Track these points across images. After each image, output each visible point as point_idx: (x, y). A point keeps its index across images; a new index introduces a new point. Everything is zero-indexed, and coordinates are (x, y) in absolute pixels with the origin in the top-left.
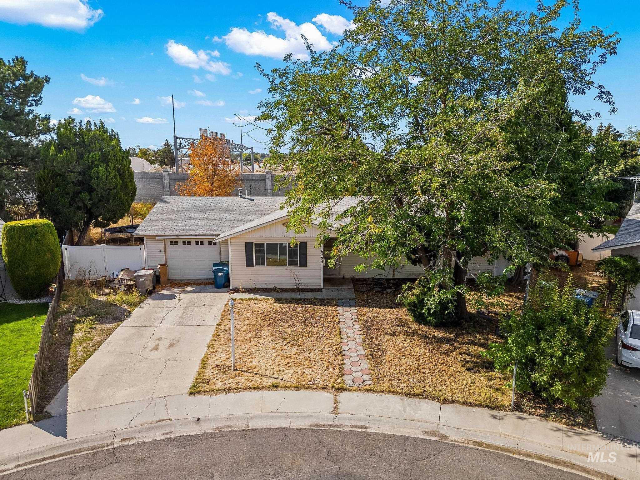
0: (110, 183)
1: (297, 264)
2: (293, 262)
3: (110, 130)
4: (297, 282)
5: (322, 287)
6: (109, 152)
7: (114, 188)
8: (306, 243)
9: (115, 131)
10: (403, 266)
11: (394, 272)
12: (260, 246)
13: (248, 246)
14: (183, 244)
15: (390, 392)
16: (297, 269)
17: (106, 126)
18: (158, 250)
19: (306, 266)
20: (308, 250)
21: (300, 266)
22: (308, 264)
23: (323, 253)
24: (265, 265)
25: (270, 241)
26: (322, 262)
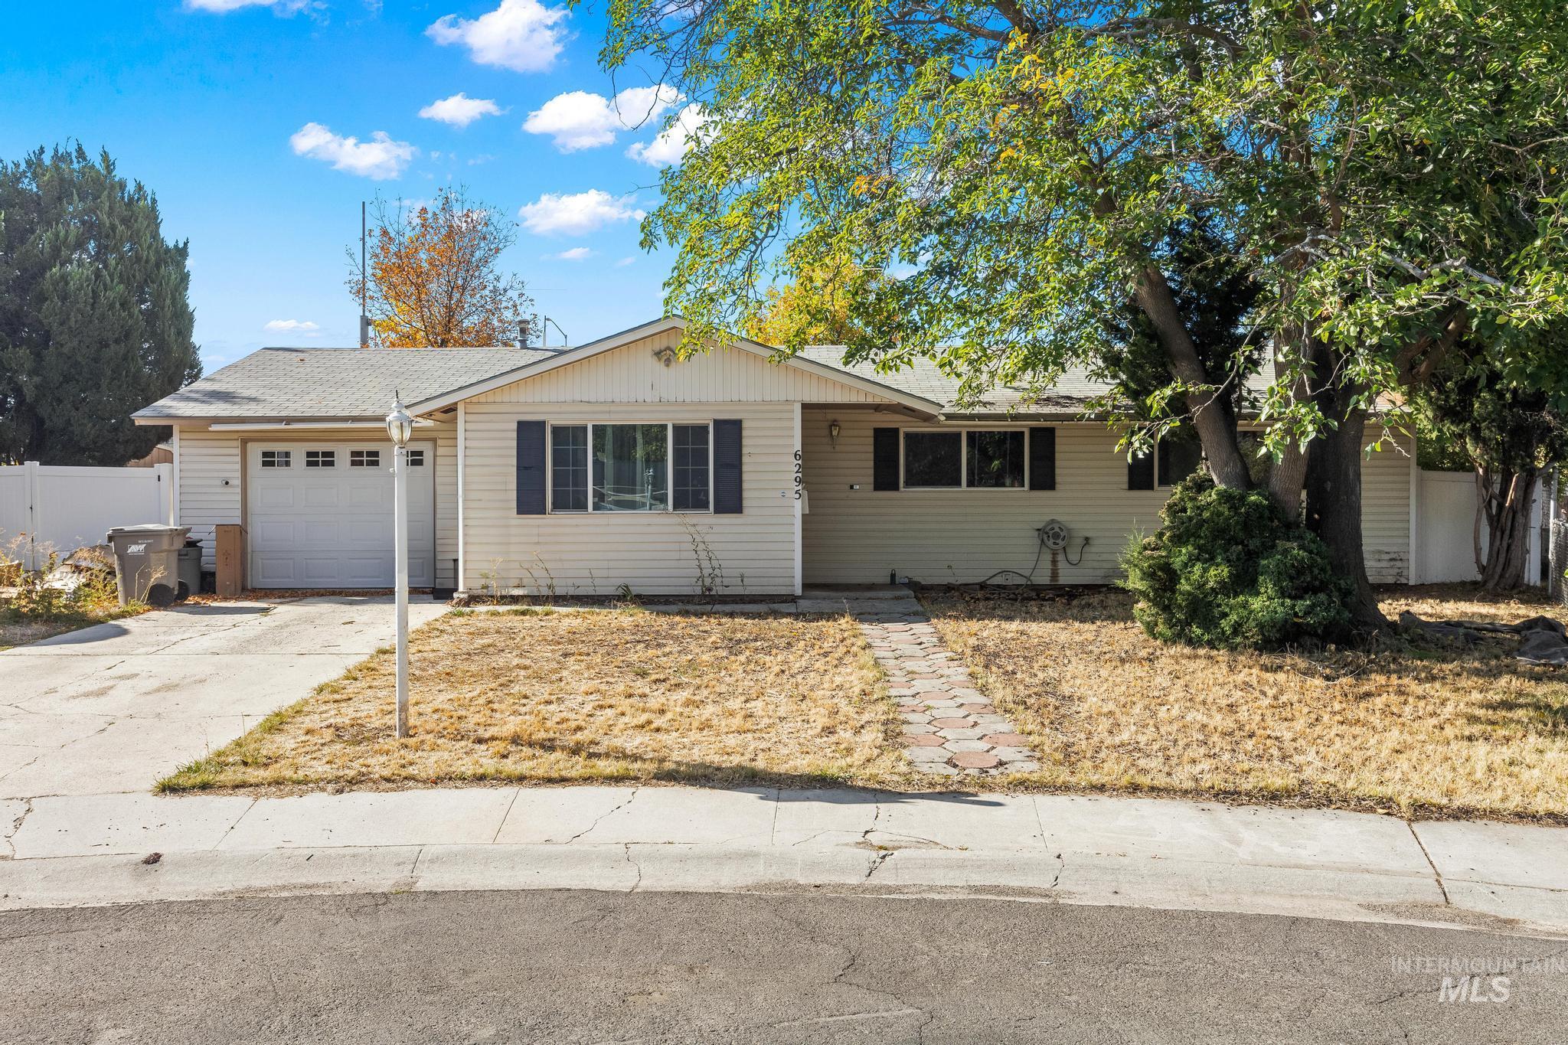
0: (103, 318)
1: (704, 505)
2: (689, 499)
3: (131, 187)
4: (705, 564)
5: (799, 591)
6: (113, 228)
7: (117, 341)
8: (738, 424)
9: (148, 189)
10: (1087, 539)
11: (1054, 562)
12: (569, 437)
13: (529, 433)
14: (309, 464)
15: (1134, 789)
16: (707, 523)
17: (119, 174)
18: (218, 482)
19: (740, 511)
20: (745, 451)
21: (717, 511)
22: (745, 503)
23: (800, 462)
24: (586, 508)
25: (607, 416)
26: (797, 496)
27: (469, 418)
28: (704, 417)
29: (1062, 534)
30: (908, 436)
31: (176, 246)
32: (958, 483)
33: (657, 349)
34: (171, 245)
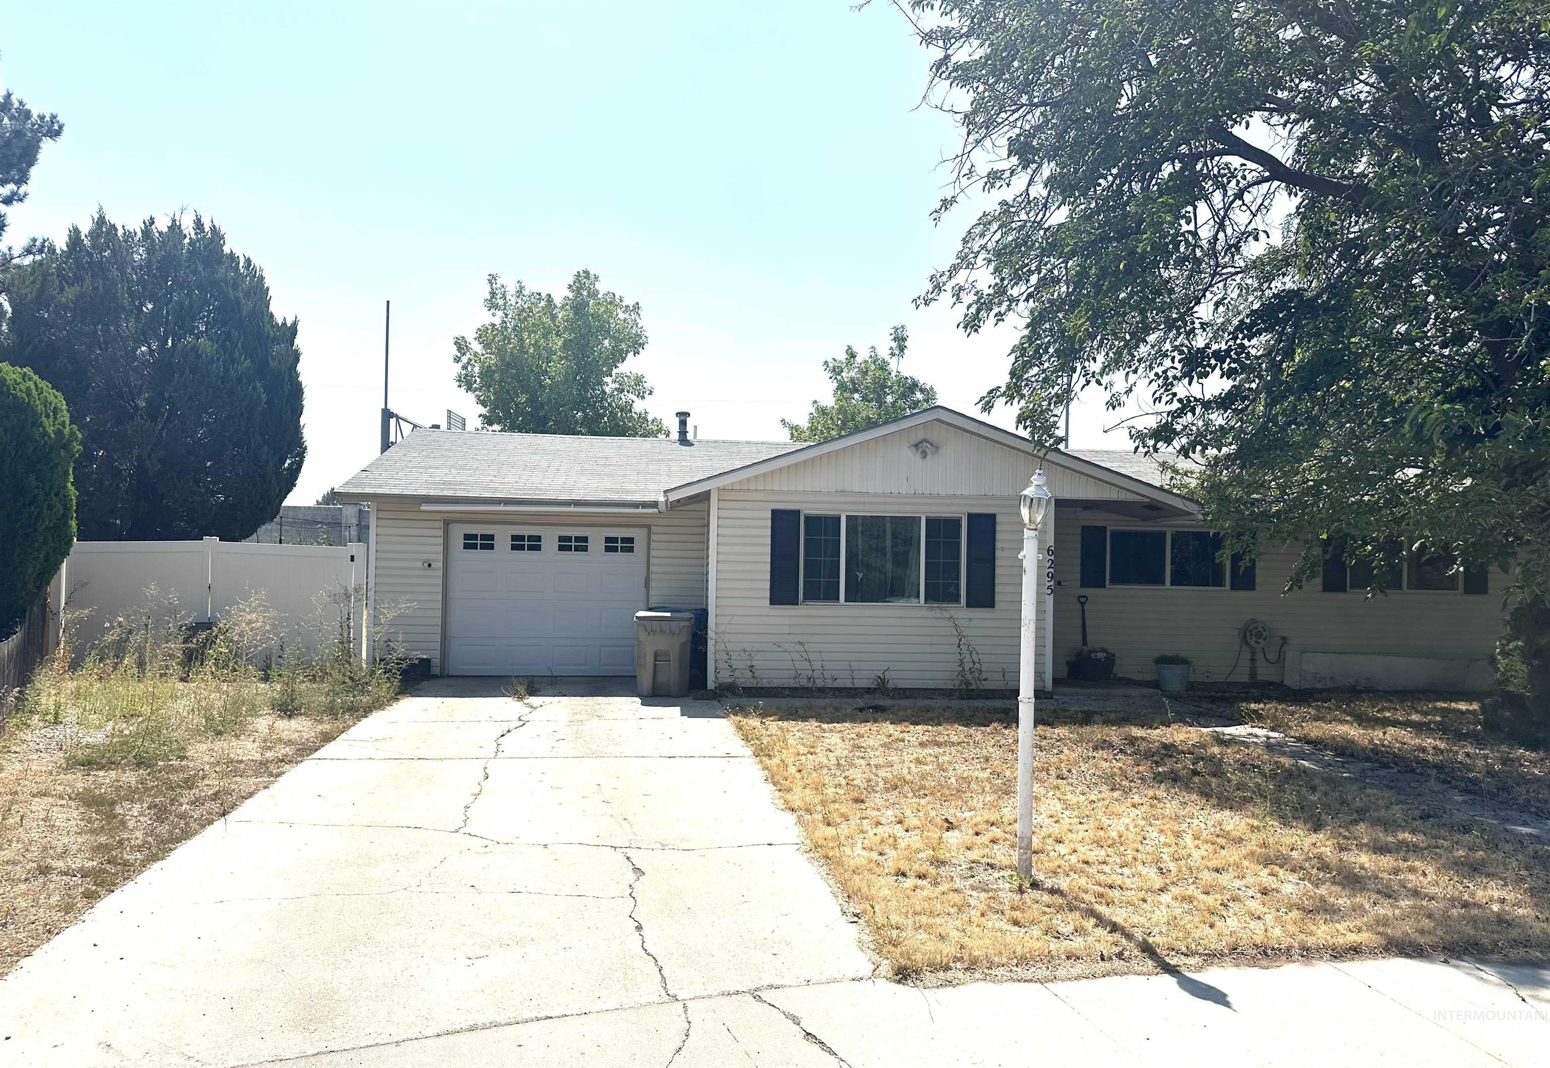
1: (956, 600)
2: (940, 592)
4: (967, 659)
5: (1049, 687)
8: (992, 519)
10: (1285, 639)
11: (1253, 661)
12: (821, 527)
13: (783, 522)
14: (514, 548)
16: (960, 617)
18: (420, 564)
19: (992, 605)
20: (998, 545)
21: (969, 605)
22: (997, 598)
23: (1052, 558)
24: (838, 599)
25: (861, 507)
26: (1049, 591)
27: (722, 504)
28: (959, 511)
29: (1265, 634)
30: (1114, 534)
31: (284, 324)
32: (1162, 582)
33: (914, 442)
34: (280, 321)
